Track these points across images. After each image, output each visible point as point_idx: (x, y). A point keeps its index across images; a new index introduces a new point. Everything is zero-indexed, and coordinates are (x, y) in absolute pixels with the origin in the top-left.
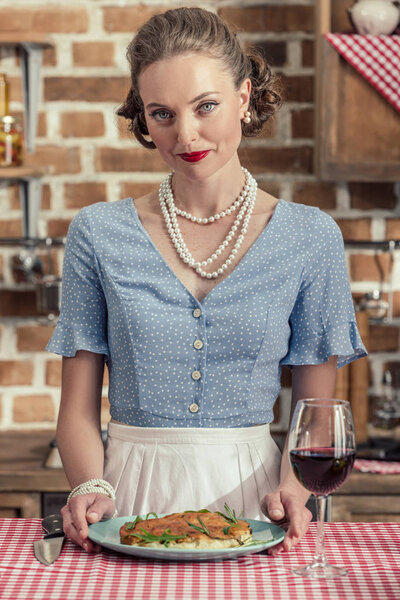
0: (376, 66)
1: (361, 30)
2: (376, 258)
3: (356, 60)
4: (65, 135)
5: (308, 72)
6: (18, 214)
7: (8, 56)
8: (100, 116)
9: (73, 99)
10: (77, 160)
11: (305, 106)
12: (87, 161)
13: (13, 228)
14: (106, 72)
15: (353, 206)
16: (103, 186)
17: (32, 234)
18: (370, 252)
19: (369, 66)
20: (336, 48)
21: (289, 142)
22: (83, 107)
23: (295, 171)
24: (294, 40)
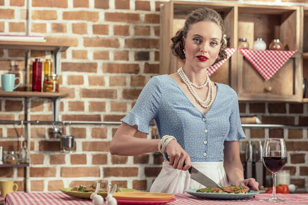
4: (69, 84)
5: (157, 63)
6: (51, 113)
7: (48, 55)
8: (82, 77)
9: (72, 71)
10: (74, 93)
12: (77, 93)
13: (49, 118)
14: (85, 61)
16: (83, 103)
17: (56, 120)
22: (76, 74)
24: (152, 51)
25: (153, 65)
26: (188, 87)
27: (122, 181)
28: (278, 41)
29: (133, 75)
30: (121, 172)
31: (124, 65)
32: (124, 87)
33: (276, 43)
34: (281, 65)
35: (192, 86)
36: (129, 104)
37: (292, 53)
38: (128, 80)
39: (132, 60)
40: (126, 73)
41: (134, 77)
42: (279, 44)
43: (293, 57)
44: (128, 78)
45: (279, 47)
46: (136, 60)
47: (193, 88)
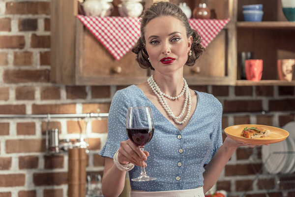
0: (100, 31)
1: (88, 14)
2: (78, 122)
3: (91, 28)
5: (48, 33)
11: (46, 50)
15: (68, 98)
18: (76, 120)
19: (97, 31)
20: (82, 22)
21: (39, 67)
23: (42, 81)
24: (41, 18)
25: (43, 37)
26: (159, 100)
27: (5, 193)
28: (204, 6)
29: (17, 50)
30: (4, 181)
31: (5, 37)
32: (5, 67)
33: (202, 8)
34: (212, 39)
35: (164, 98)
36: (12, 89)
37: (224, 22)
38: (11, 58)
39: (15, 31)
40: (7, 47)
41: (18, 54)
42: (205, 9)
43: (226, 27)
44: (10, 54)
45: (205, 13)
46: (20, 30)
47: (165, 100)
